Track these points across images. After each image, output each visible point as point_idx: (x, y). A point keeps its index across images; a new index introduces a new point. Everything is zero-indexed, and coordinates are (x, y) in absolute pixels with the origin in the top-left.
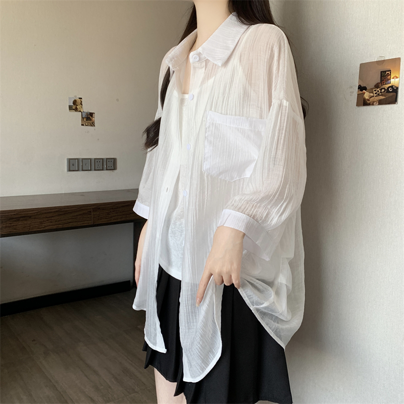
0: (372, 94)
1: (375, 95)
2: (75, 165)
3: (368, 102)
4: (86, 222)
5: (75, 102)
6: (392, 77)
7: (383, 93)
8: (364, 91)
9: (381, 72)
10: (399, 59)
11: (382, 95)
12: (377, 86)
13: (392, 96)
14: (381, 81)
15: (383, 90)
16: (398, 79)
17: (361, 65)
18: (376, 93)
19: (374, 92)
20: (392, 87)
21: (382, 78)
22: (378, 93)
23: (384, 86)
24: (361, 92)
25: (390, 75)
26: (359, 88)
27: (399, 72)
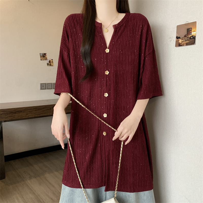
1: (184, 41)
2: (44, 87)
3: (181, 44)
6: (192, 31)
8: (179, 39)
9: (187, 29)
10: (196, 22)
11: (188, 41)
12: (185, 36)
13: (192, 41)
14: (187, 33)
15: (188, 38)
16: (195, 32)
17: (177, 26)
19: (184, 39)
20: (192, 36)
23: (188, 36)
27: (196, 28)
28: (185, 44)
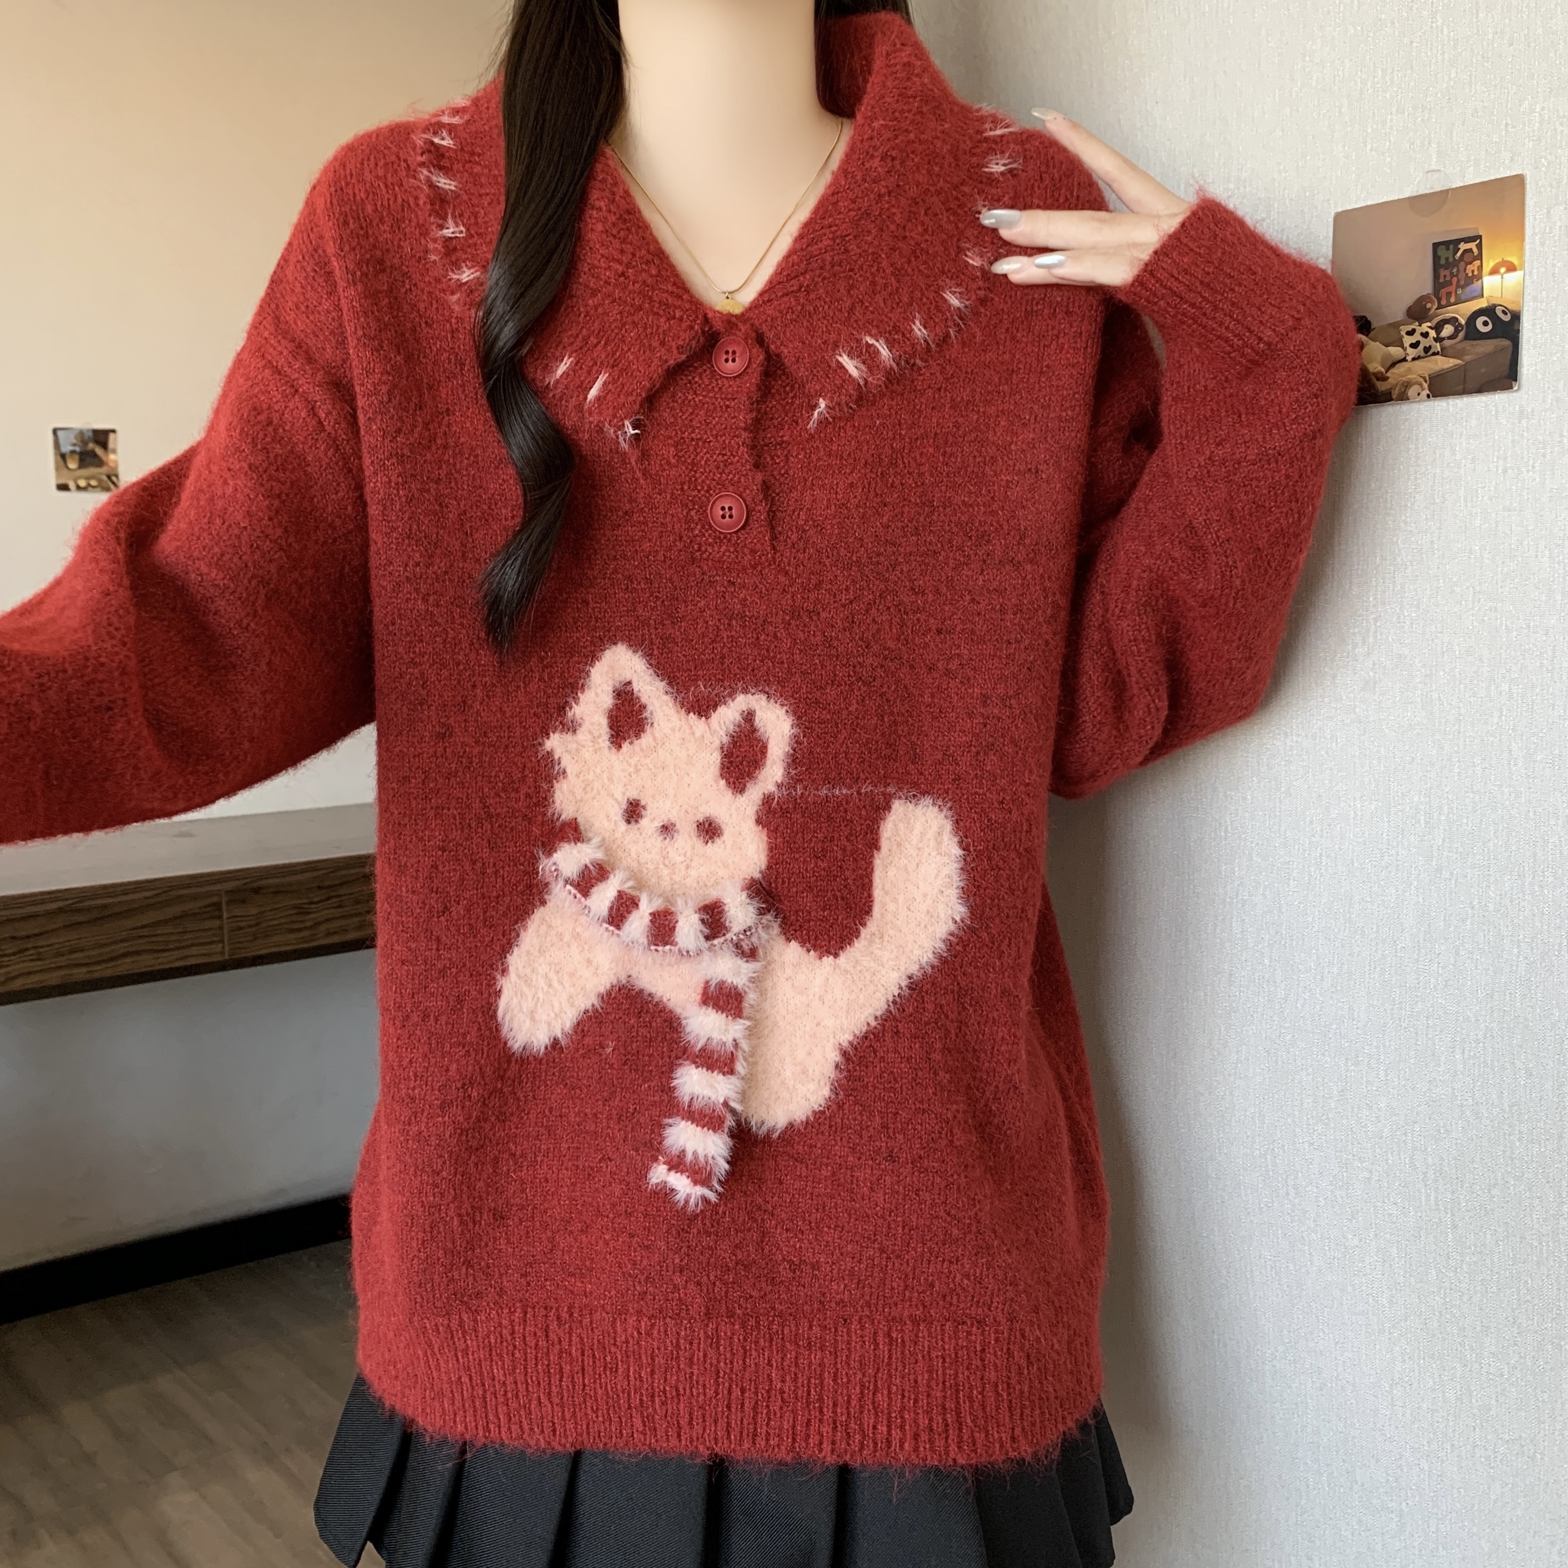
0: (1395, 351)
1: (1412, 353)
3: (1382, 386)
6: (1487, 268)
7: (1447, 343)
9: (1436, 246)
10: (1518, 182)
11: (1444, 353)
12: (1418, 312)
13: (1489, 354)
14: (1439, 285)
15: (1448, 330)
16: (1518, 275)
17: (1343, 220)
18: (1415, 345)
19: (1408, 340)
20: (1489, 311)
21: (1443, 272)
22: (1425, 343)
23: (1449, 313)
25: (1480, 257)
27: (1522, 239)
28: (1421, 385)
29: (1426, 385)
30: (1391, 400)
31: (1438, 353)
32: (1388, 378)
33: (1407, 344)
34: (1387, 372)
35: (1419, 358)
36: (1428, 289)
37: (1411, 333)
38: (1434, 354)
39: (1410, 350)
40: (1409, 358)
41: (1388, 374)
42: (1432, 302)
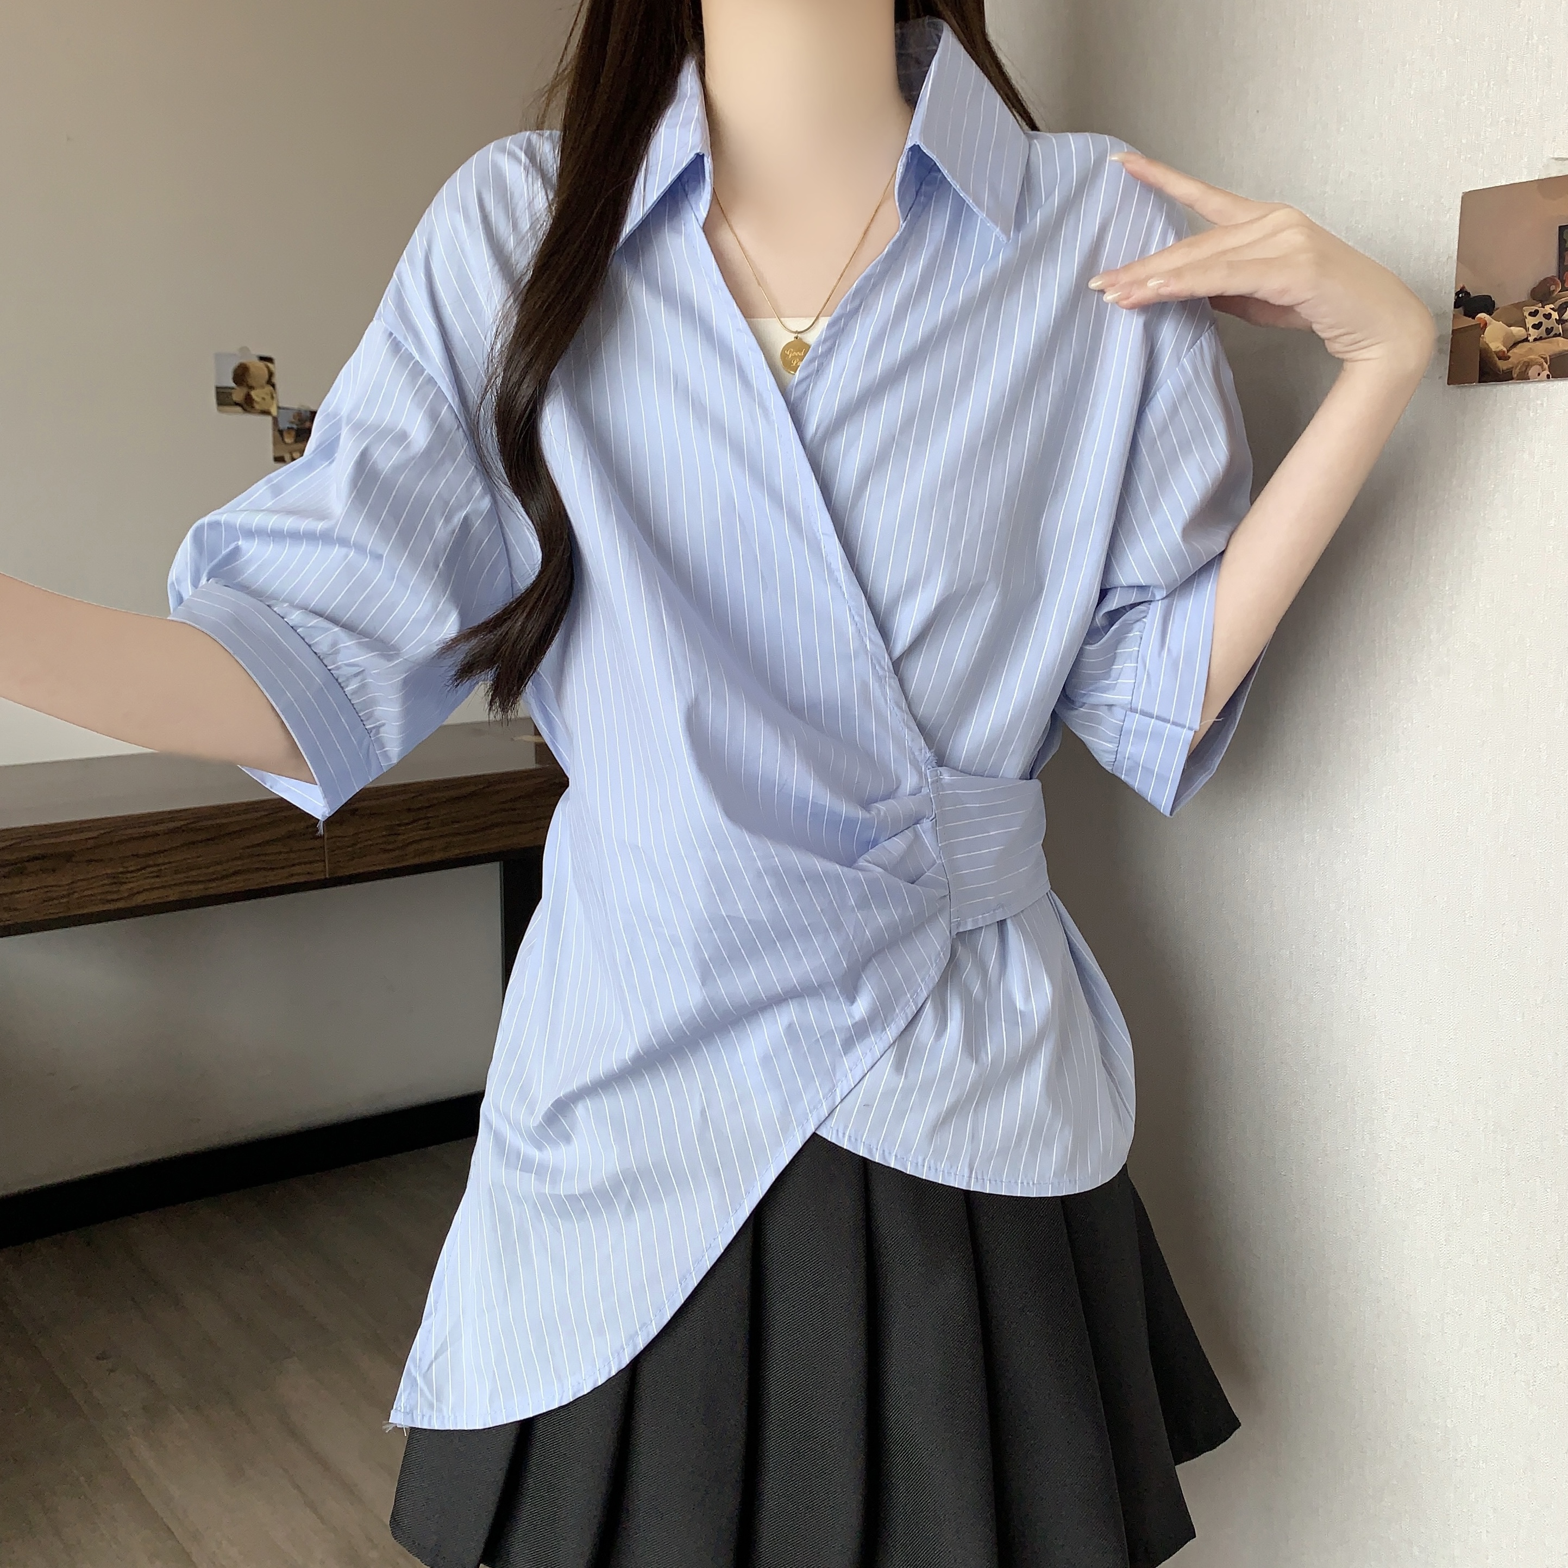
0: (1517, 331)
1: (1534, 333)
4: (297, 869)
5: (241, 374)
8: (1482, 315)
9: (1562, 228)
12: (1541, 294)
14: (1562, 267)
18: (1535, 327)
19: (1530, 321)
21: (1566, 256)
22: (1547, 324)
24: (1469, 322)
26: (1457, 305)
28: (1541, 365)
29: (1546, 366)
30: (1512, 379)
31: (1559, 335)
32: (1509, 357)
33: (1529, 325)
34: (1508, 351)
35: (1541, 338)
36: (1552, 271)
37: (1534, 314)
38: (1556, 335)
39: (1532, 331)
40: (1531, 339)
41: (1509, 354)
42: (1557, 285)
